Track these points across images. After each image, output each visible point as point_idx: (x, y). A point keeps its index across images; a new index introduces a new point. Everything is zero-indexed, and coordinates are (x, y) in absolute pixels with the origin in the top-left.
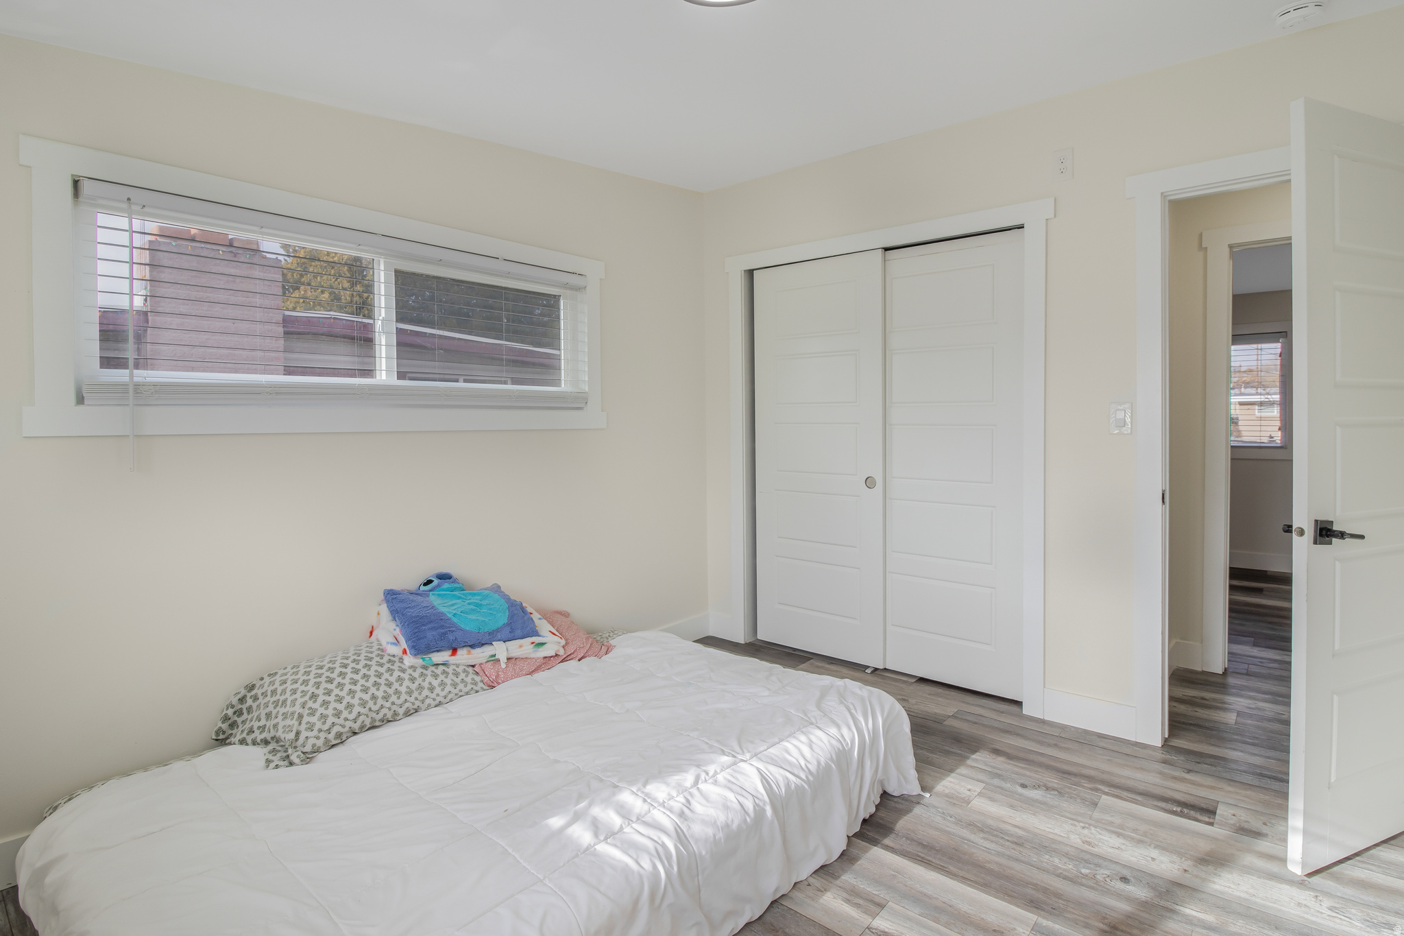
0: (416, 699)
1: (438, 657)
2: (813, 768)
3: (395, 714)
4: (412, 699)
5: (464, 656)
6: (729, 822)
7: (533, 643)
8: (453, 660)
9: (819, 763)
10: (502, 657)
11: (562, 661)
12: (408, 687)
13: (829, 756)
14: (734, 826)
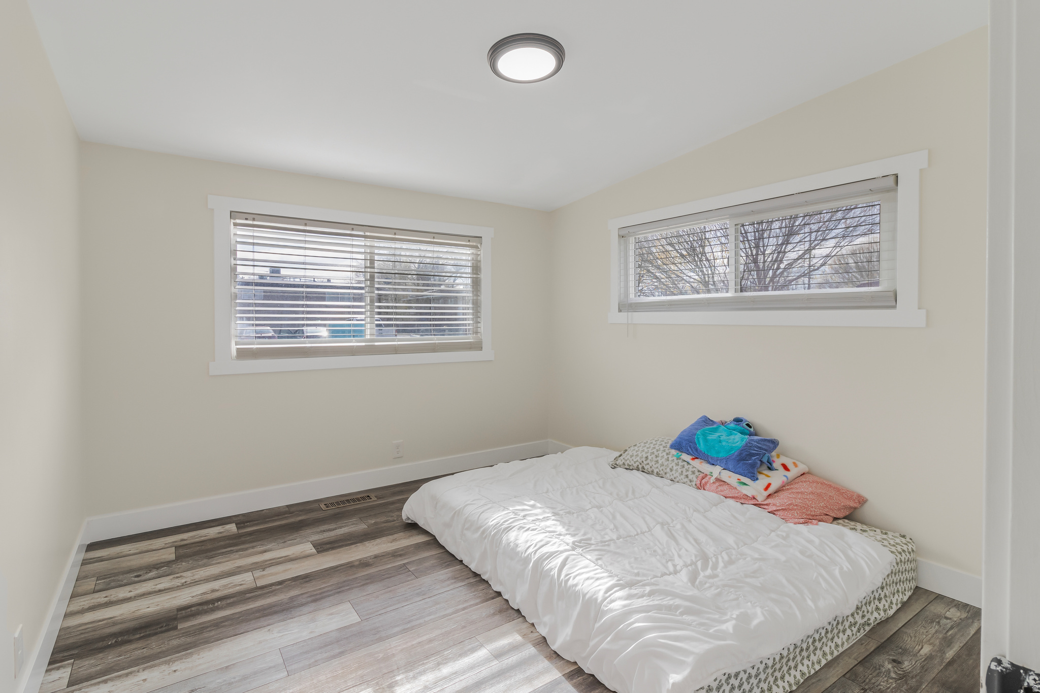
0: (662, 470)
1: (685, 457)
2: (570, 582)
3: (653, 471)
4: (661, 469)
5: (697, 463)
6: (519, 545)
7: (738, 479)
8: (691, 462)
9: (576, 585)
10: (715, 475)
11: (755, 505)
12: (652, 458)
13: (586, 592)
14: (519, 549)
